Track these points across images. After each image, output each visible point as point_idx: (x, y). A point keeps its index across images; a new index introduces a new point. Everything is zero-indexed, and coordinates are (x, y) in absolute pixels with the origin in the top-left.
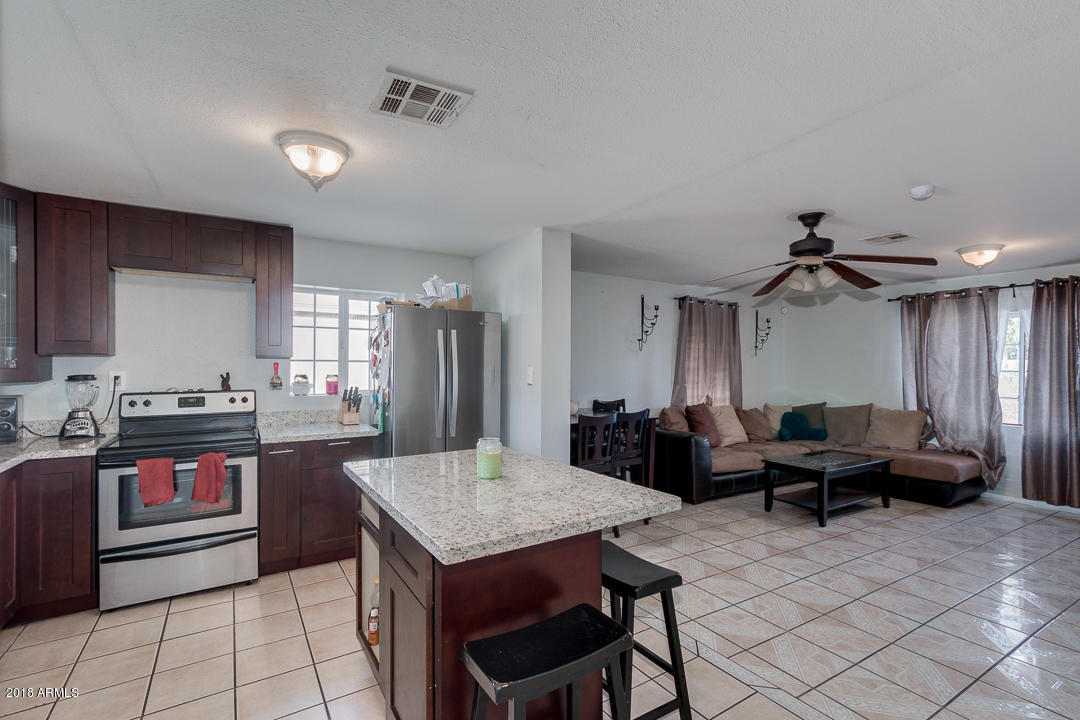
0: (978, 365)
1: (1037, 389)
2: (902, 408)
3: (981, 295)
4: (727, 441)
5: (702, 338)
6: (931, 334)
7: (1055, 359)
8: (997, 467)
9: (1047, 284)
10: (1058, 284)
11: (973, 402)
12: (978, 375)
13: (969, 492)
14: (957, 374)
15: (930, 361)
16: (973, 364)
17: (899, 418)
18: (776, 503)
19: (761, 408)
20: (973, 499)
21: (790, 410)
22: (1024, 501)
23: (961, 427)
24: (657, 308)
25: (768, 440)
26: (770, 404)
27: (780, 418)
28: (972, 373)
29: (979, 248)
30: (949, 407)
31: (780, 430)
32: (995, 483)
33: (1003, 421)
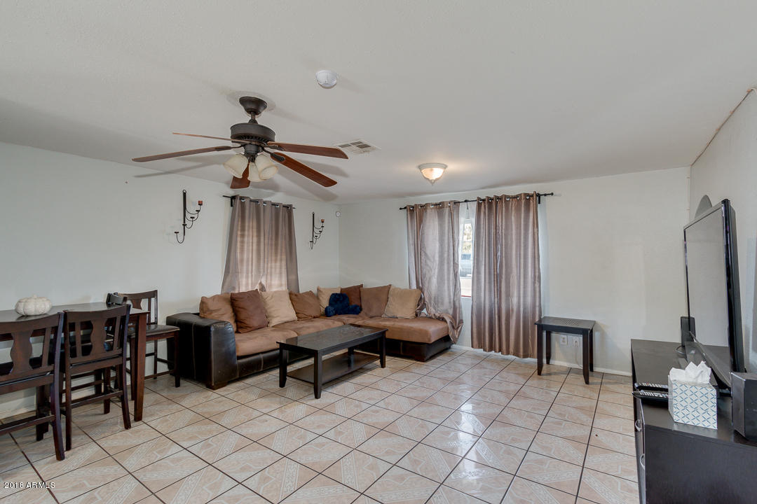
0: (448, 255)
1: (479, 273)
2: (408, 287)
3: (450, 207)
4: (275, 322)
5: (255, 234)
6: (423, 234)
7: (487, 251)
8: (458, 327)
9: (484, 200)
10: (488, 201)
11: (446, 282)
12: (448, 263)
13: (443, 346)
14: (437, 262)
15: (423, 254)
16: (446, 255)
17: (404, 294)
18: (289, 380)
19: (315, 291)
20: (444, 351)
21: (339, 292)
22: (472, 349)
23: (440, 300)
24: (200, 204)
25: (314, 317)
26: (322, 287)
27: (329, 298)
28: (446, 261)
29: (431, 165)
30: (433, 285)
31: (327, 307)
32: (457, 339)
33: (462, 294)
